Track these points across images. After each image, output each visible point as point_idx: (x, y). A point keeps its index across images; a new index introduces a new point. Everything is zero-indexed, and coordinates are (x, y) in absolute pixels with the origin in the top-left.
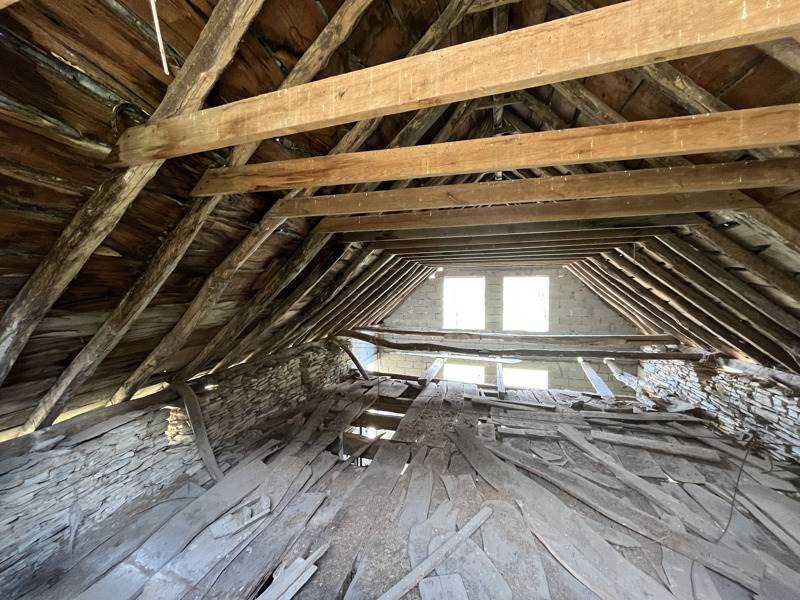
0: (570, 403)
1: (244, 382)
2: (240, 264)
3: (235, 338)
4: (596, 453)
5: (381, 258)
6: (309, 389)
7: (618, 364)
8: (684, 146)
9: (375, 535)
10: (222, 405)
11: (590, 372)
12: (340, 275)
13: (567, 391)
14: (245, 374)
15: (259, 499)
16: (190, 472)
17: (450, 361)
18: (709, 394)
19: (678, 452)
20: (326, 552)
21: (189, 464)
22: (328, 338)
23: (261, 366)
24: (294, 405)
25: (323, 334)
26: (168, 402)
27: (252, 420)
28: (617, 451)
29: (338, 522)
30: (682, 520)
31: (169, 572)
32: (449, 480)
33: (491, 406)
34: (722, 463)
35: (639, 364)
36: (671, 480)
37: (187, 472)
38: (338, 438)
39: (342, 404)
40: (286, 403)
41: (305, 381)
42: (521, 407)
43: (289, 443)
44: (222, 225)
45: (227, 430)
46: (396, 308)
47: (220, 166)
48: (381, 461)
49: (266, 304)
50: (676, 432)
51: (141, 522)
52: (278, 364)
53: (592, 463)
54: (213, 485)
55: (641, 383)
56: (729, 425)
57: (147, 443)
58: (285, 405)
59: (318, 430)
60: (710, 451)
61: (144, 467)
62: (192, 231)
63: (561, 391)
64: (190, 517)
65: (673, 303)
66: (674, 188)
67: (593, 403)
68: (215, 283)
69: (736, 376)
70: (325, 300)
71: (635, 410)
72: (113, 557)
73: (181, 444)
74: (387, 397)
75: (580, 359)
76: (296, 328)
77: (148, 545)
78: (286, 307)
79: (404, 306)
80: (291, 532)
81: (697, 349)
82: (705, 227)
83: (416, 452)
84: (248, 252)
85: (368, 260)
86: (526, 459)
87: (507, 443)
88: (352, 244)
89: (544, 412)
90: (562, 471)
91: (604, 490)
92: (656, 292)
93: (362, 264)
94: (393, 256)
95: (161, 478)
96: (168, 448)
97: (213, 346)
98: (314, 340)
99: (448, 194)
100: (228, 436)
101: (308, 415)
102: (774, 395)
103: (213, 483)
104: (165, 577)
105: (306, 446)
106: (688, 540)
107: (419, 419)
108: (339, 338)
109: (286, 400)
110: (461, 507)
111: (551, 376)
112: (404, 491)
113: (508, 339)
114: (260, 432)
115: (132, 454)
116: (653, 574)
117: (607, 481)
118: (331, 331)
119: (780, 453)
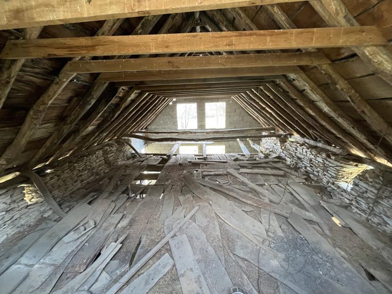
0: (233, 159)
1: (69, 167)
2: (51, 102)
3: (58, 144)
4: (242, 178)
5: (140, 95)
6: (110, 165)
7: (252, 140)
8: (272, 46)
9: (149, 226)
10: (59, 179)
11: (242, 145)
12: (118, 105)
13: (232, 154)
14: (70, 162)
15: (88, 222)
16: (46, 215)
17: (182, 145)
18: (283, 150)
19: (270, 173)
20: (126, 238)
21: (45, 212)
22: (118, 138)
23: (79, 157)
24: (102, 174)
25: (114, 136)
26: (22, 183)
27: (79, 185)
28: (249, 176)
29: (131, 224)
30: (269, 198)
31: (43, 263)
32: (181, 198)
33: (200, 164)
34: (284, 176)
35: (260, 139)
36: (266, 184)
37: (44, 216)
38: (128, 188)
39: (128, 172)
40: (97, 174)
41: (107, 162)
42: (213, 163)
43: (101, 193)
44: (31, 78)
45: (64, 192)
46: (153, 121)
47: (18, 38)
48: (150, 195)
49: (74, 124)
50: (270, 166)
51: (19, 244)
52: (89, 155)
53: (240, 182)
54: (61, 220)
55: (261, 148)
56: (289, 161)
57: (12, 206)
58: (97, 175)
59: (117, 185)
60: (281, 172)
61: (14, 218)
62: (8, 82)
63: (230, 154)
64: (50, 236)
65: (273, 113)
66: (270, 64)
67: (242, 158)
68: (35, 114)
69: (292, 142)
70: (111, 119)
71: (257, 159)
72: (6, 264)
73: (37, 203)
74: (152, 165)
75: (238, 139)
76: (96, 135)
77: (27, 254)
78: (88, 125)
79: (157, 119)
80: (107, 233)
81: (281, 132)
82: (284, 81)
83: (166, 188)
84: (54, 94)
85: (133, 96)
86: (214, 184)
87: (207, 179)
88: (122, 87)
89: (222, 164)
90: (228, 187)
91: (243, 192)
92: (267, 109)
93: (130, 99)
94: (147, 94)
95: (28, 221)
96: (28, 206)
97: (45, 149)
98: (109, 141)
99: (169, 62)
100: (65, 195)
101: (110, 179)
102: (303, 148)
103: (60, 219)
104: (41, 266)
105: (111, 193)
106: (270, 205)
107: (168, 173)
108: (123, 138)
109: (97, 172)
110: (187, 208)
111: (226, 147)
112: (161, 206)
113: (207, 133)
114: (84, 190)
115: (4, 213)
116: (257, 219)
117: (244, 188)
118: (118, 134)
119: (303, 170)
